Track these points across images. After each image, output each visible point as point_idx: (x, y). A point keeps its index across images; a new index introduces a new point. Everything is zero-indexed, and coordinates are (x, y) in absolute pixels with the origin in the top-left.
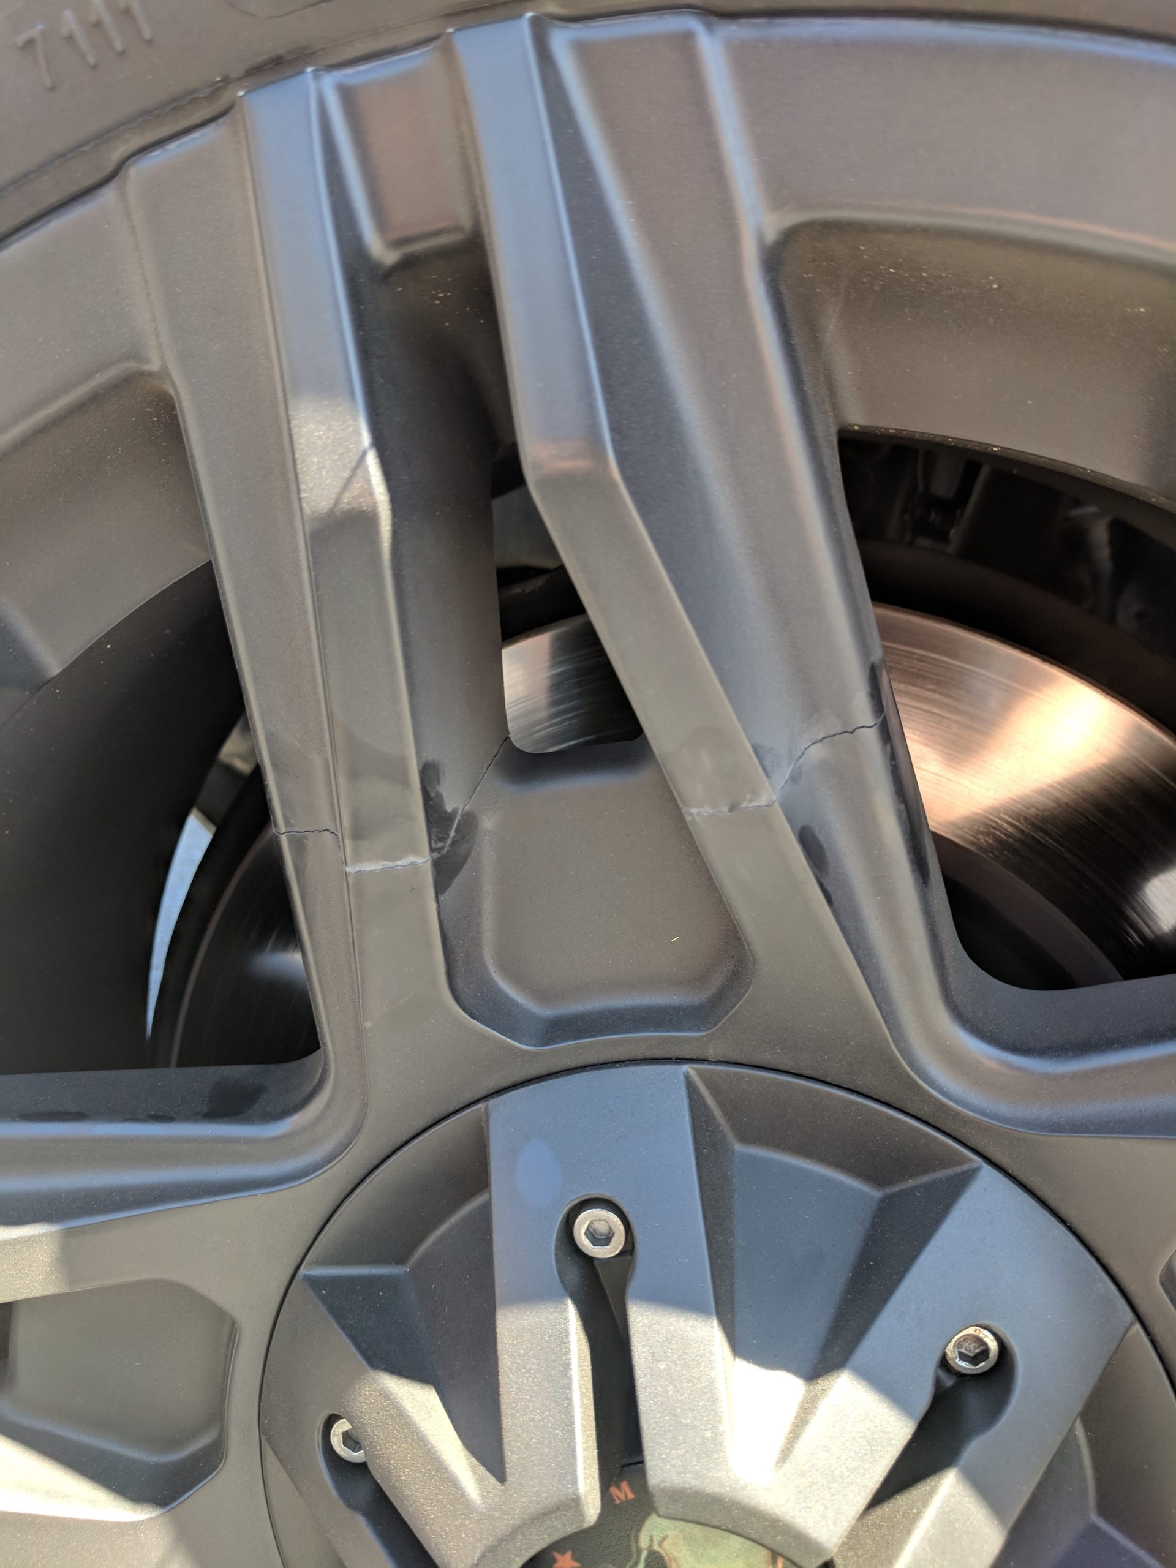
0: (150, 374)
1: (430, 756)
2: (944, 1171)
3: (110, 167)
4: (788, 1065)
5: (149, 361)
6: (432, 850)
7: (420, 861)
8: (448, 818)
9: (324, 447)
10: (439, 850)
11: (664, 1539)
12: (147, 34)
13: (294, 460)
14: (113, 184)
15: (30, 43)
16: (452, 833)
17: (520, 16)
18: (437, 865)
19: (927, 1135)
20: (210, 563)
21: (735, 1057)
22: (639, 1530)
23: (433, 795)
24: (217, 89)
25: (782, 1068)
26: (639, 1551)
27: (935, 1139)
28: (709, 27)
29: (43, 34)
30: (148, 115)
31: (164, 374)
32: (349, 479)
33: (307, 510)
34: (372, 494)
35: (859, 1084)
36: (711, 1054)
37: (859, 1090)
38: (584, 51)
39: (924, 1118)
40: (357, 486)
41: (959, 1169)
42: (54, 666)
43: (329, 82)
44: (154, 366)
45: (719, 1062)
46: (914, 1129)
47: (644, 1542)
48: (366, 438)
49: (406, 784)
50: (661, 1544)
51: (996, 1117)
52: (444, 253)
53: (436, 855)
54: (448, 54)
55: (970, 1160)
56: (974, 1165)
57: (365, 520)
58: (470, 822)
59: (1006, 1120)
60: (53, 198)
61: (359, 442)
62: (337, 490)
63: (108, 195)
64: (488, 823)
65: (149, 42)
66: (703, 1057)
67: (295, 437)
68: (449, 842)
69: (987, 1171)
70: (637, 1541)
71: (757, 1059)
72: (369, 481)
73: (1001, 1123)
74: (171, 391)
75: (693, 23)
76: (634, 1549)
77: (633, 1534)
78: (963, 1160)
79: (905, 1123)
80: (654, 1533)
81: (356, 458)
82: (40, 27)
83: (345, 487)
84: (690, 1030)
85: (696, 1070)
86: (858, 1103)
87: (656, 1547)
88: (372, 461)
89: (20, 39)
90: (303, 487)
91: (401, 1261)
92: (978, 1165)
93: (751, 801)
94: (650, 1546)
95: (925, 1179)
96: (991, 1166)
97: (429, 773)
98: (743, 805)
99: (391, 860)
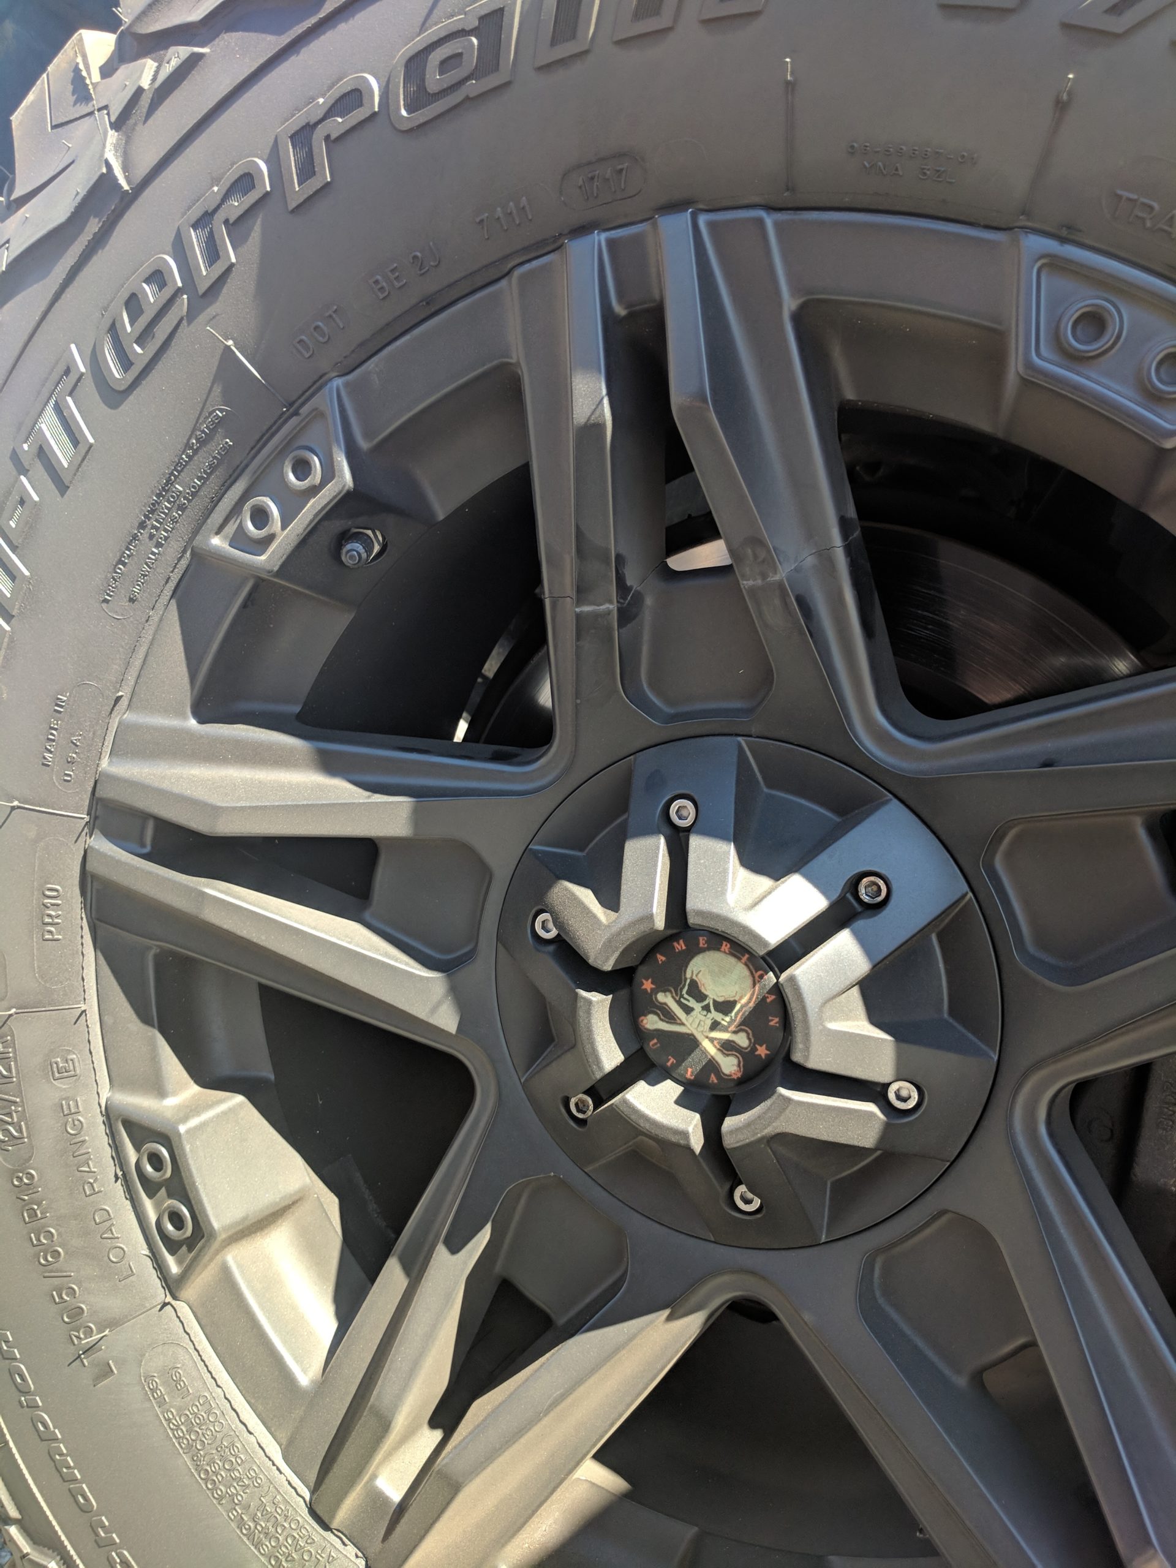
0: (511, 364)
1: (623, 552)
2: (873, 803)
3: (507, 270)
4: (793, 738)
5: (511, 358)
6: (618, 602)
7: (611, 607)
8: (629, 589)
9: (586, 395)
10: (621, 603)
11: (698, 973)
12: (530, 217)
13: (572, 401)
14: (507, 278)
15: (482, 221)
16: (629, 598)
17: (687, 210)
18: (620, 611)
20: (528, 462)
21: (766, 734)
22: (687, 967)
23: (620, 572)
24: (556, 239)
26: (686, 979)
28: (768, 214)
29: (487, 217)
30: (526, 249)
31: (518, 364)
32: (595, 410)
33: (575, 422)
34: (604, 416)
36: (754, 730)
38: (712, 226)
40: (597, 413)
41: (880, 801)
42: (441, 516)
43: (603, 236)
44: (513, 361)
45: (758, 737)
47: (688, 975)
48: (604, 391)
49: (608, 563)
50: (696, 976)
51: (900, 769)
52: (647, 311)
53: (619, 605)
54: (655, 226)
55: (887, 796)
56: (886, 799)
57: (599, 427)
58: (638, 598)
60: (479, 284)
61: (601, 393)
62: (589, 414)
63: (504, 283)
64: (649, 601)
65: (531, 220)
66: (749, 733)
67: (573, 390)
68: (627, 602)
69: (895, 801)
70: (685, 973)
71: (776, 735)
72: (603, 410)
74: (520, 372)
75: (762, 213)
76: (683, 978)
77: (683, 969)
78: (881, 796)
80: (694, 969)
81: (598, 400)
82: (486, 215)
83: (593, 413)
84: (743, 718)
85: (746, 741)
86: (828, 762)
87: (694, 977)
88: (606, 401)
89: (478, 220)
90: (574, 412)
91: (581, 850)
92: (888, 799)
93: (772, 577)
94: (692, 977)
96: (897, 799)
97: (620, 559)
98: (769, 579)
99: (598, 606)
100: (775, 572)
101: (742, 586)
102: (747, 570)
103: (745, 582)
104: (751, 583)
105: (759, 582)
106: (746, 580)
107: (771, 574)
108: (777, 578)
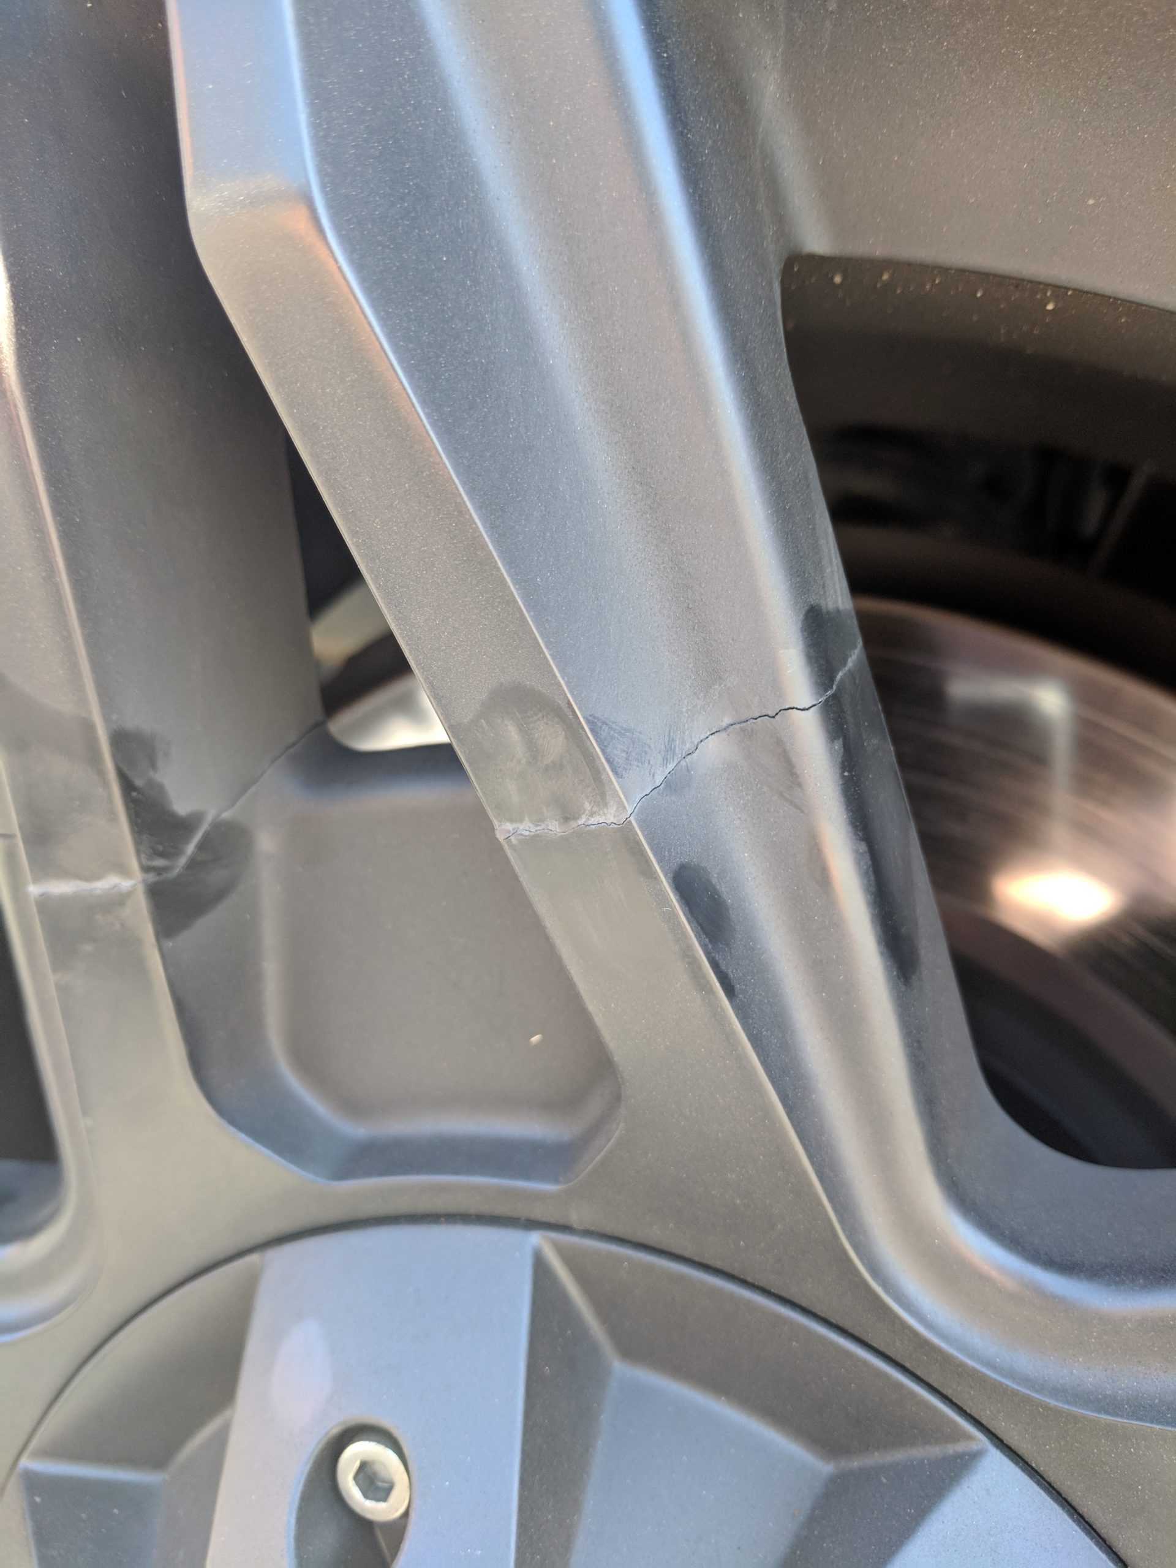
1: (135, 720)
2: (927, 1447)
4: (687, 1248)
8: (183, 827)
10: (159, 871)
16: (190, 848)
18: (157, 893)
19: (900, 1386)
23: (139, 782)
25: (678, 1251)
27: (913, 1395)
35: (793, 1293)
37: (797, 1300)
39: (898, 1359)
41: (951, 1449)
45: (588, 1233)
46: (879, 1373)
49: (91, 760)
51: (1011, 1374)
53: (152, 878)
55: (969, 1437)
56: (974, 1446)
59: (1027, 1381)
64: (269, 846)
66: (562, 1221)
68: (183, 861)
71: (640, 1236)
73: (1018, 1384)
78: (958, 1435)
79: (865, 1363)
84: (543, 1179)
85: (552, 1241)
86: (791, 1323)
92: (980, 1447)
93: (592, 814)
95: (899, 1456)
96: (1001, 1451)
98: (581, 822)
99: (88, 879)
100: (601, 794)
101: (501, 837)
102: (512, 790)
103: (509, 826)
104: (526, 828)
105: (554, 827)
106: (511, 821)
107: (587, 806)
108: (610, 816)
